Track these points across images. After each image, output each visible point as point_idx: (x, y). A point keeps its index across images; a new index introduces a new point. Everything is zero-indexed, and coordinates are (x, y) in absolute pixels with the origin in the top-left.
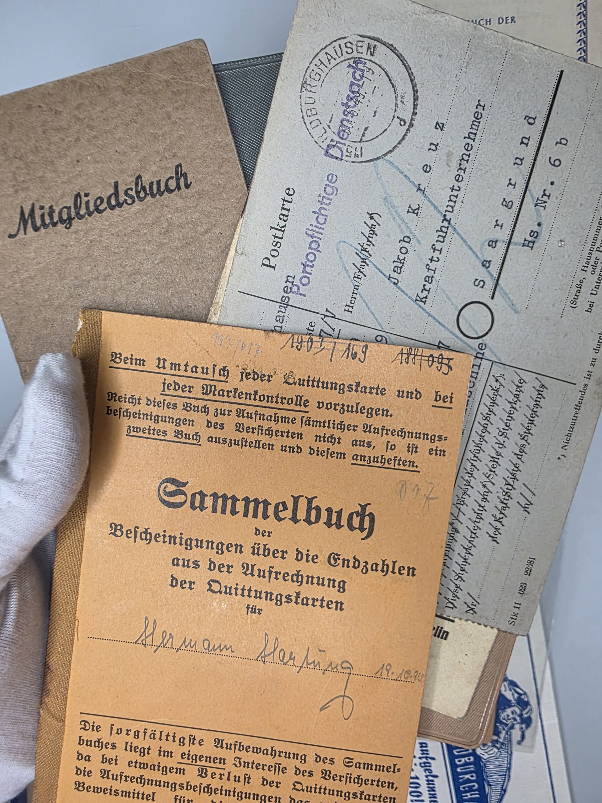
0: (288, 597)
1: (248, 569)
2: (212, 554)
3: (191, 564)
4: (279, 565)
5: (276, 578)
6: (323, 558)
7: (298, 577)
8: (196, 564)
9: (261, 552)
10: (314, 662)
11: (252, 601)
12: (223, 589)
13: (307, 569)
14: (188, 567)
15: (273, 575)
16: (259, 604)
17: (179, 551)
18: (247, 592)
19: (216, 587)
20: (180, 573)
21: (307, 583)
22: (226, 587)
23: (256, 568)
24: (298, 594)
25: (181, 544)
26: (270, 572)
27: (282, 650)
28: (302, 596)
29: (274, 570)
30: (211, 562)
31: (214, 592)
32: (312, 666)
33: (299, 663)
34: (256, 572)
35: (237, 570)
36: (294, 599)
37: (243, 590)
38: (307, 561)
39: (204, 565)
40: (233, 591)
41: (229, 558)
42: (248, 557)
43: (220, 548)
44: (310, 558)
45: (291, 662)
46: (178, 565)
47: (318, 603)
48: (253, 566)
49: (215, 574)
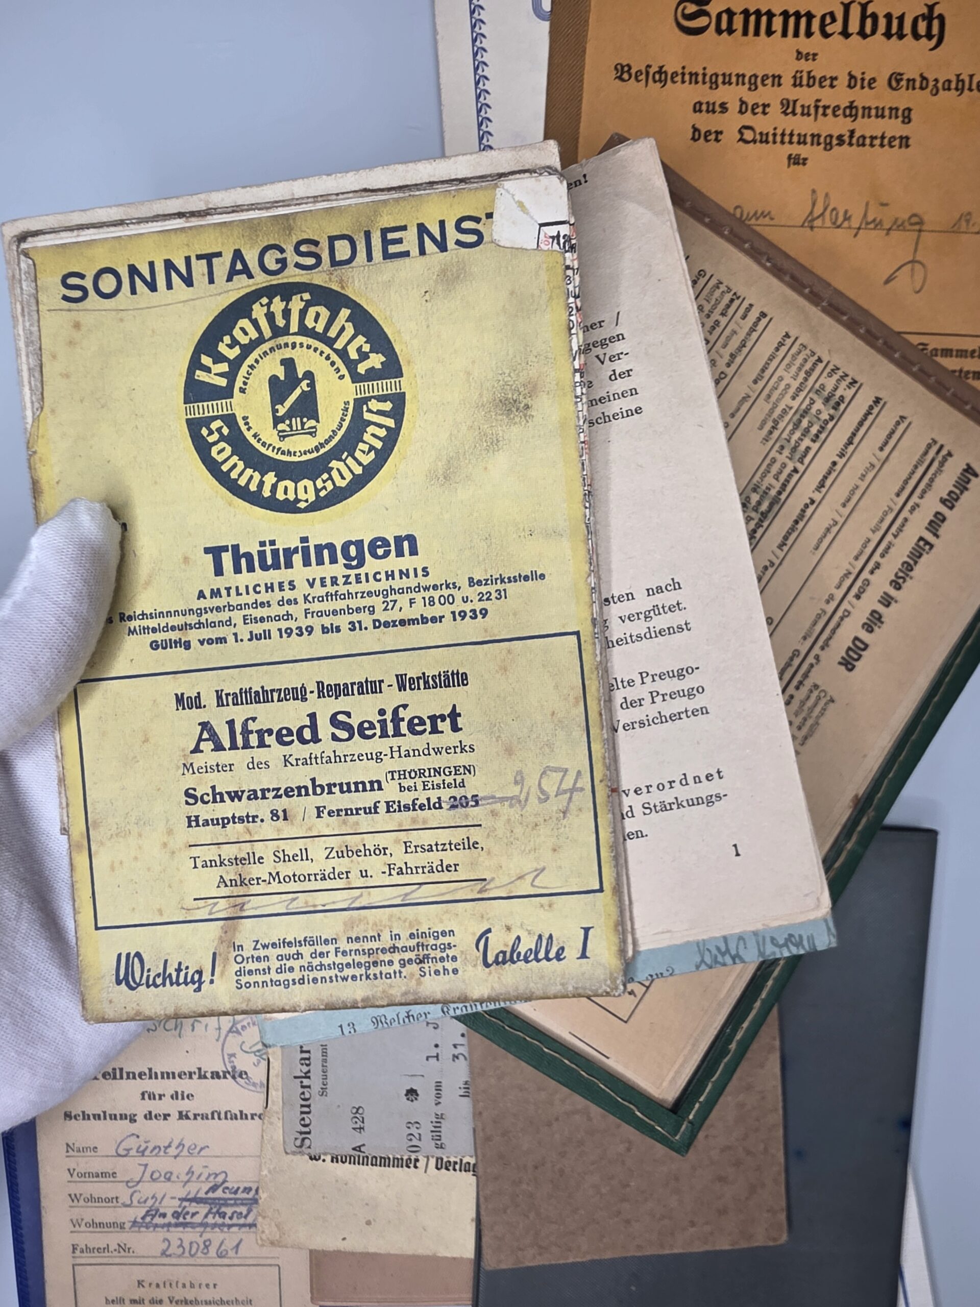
0: (840, 138)
1: (788, 107)
2: (743, 91)
3: (718, 109)
4: (828, 97)
5: (825, 115)
6: (882, 82)
7: (851, 110)
8: (724, 107)
9: (805, 82)
10: (874, 220)
11: (796, 149)
12: (758, 137)
13: (863, 97)
14: (714, 112)
15: (821, 111)
16: (803, 151)
17: (702, 93)
18: (787, 137)
19: (748, 135)
20: (705, 122)
21: (863, 117)
22: (761, 134)
23: (798, 104)
24: (852, 132)
25: (704, 83)
26: (817, 107)
27: (834, 209)
28: (857, 135)
29: (821, 104)
30: (743, 102)
31: (747, 142)
32: (872, 226)
33: (855, 223)
34: (799, 110)
35: (775, 109)
36: (846, 138)
37: (783, 135)
38: (863, 87)
39: (733, 106)
40: (771, 138)
41: (765, 94)
42: (788, 91)
43: (754, 83)
44: (866, 83)
45: (846, 224)
46: (700, 111)
47: (877, 142)
48: (795, 102)
49: (748, 119)
